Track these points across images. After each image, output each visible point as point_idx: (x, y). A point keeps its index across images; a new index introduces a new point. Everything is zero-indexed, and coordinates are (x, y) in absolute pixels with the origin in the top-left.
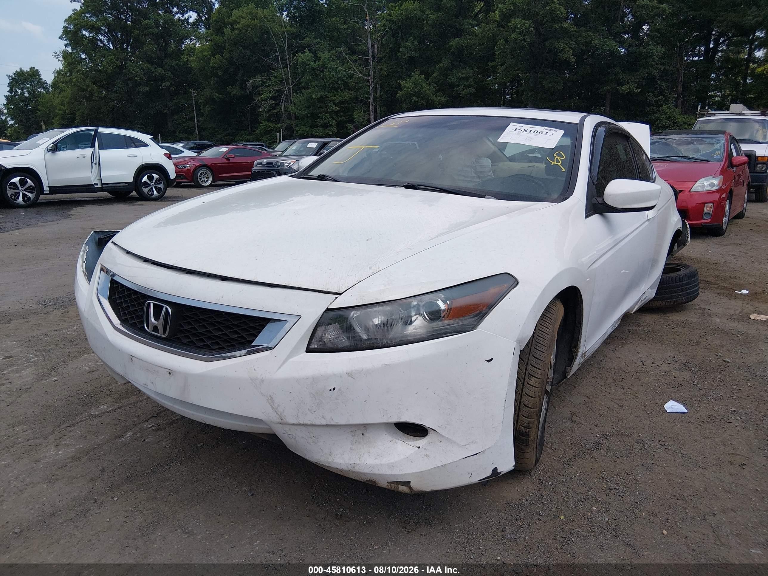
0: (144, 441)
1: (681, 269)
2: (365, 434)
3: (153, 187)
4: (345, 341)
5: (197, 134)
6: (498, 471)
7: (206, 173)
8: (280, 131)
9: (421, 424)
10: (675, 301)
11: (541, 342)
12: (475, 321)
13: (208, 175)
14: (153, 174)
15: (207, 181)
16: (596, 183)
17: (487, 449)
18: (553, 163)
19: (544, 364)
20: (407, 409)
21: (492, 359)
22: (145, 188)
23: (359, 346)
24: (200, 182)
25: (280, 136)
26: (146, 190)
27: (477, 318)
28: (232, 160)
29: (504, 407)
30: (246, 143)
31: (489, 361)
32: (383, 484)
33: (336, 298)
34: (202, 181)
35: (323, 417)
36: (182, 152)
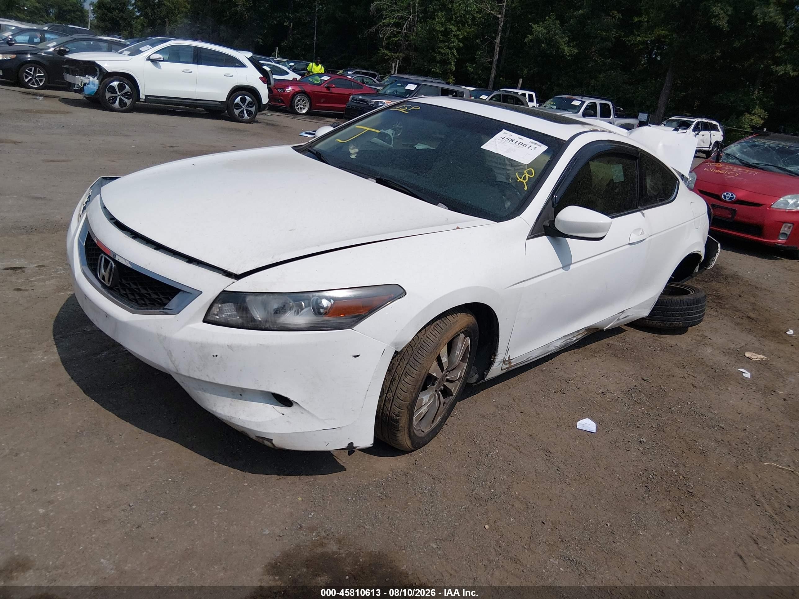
0: (114, 361)
1: (690, 293)
2: (242, 395)
3: (245, 110)
4: (237, 319)
5: (314, 52)
6: (354, 446)
7: (304, 100)
8: (397, 61)
9: (286, 396)
10: (671, 324)
11: (424, 348)
12: (353, 321)
13: (305, 103)
14: (246, 97)
15: (304, 109)
16: (556, 205)
17: (344, 426)
18: (520, 179)
19: (422, 367)
20: (275, 383)
21: (359, 356)
22: (237, 109)
23: (245, 325)
24: (296, 108)
25: (395, 66)
26: (237, 112)
27: (355, 319)
28: (333, 90)
29: (366, 395)
30: (359, 70)
31: (355, 357)
32: (253, 436)
33: (233, 282)
34: (298, 108)
35: (207, 376)
36: (288, 73)
